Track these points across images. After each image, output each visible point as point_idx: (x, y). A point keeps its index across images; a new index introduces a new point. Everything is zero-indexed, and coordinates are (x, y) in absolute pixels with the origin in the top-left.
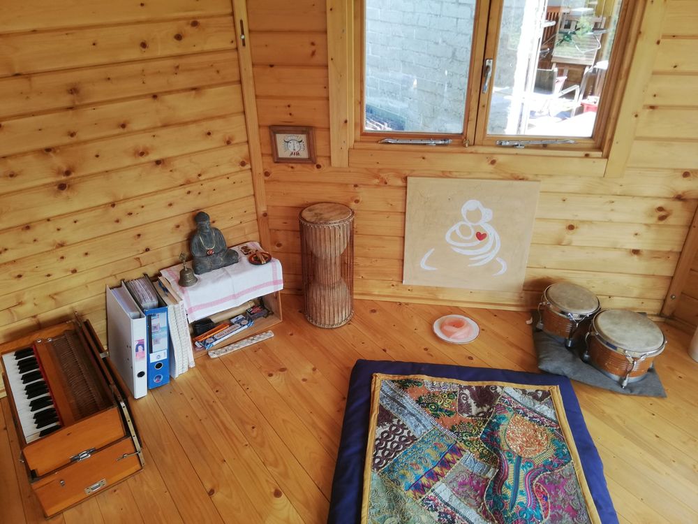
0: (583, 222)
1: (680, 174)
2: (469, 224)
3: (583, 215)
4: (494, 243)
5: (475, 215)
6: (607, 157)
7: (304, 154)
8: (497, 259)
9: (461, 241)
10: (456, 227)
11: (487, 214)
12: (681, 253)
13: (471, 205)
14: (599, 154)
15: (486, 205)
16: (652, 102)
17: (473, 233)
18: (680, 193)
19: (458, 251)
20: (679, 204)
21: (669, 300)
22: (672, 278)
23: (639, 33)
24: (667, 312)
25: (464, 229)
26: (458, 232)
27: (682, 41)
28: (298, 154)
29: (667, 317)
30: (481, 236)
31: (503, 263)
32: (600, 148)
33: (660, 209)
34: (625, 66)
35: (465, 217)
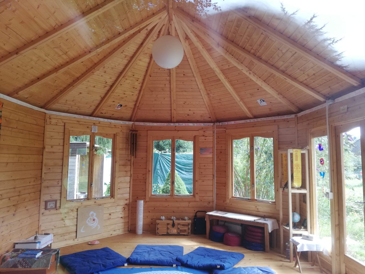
0: (112, 213)
1: (125, 200)
2: (91, 217)
3: (112, 211)
4: (97, 221)
5: (93, 215)
6: (114, 198)
7: (54, 207)
8: (98, 225)
9: (90, 222)
10: (89, 219)
11: (95, 214)
12: (129, 216)
13: (92, 213)
14: (113, 198)
15: (94, 212)
16: (119, 188)
17: (92, 219)
18: (126, 203)
19: (89, 225)
20: (126, 206)
21: (129, 227)
22: (128, 222)
23: (115, 177)
24: (129, 230)
25: (90, 219)
26: (89, 220)
27: (121, 178)
28: (52, 207)
29: (130, 231)
30: (94, 220)
31: (99, 226)
32: (112, 197)
33: (124, 207)
34: (114, 182)
35: (90, 216)
